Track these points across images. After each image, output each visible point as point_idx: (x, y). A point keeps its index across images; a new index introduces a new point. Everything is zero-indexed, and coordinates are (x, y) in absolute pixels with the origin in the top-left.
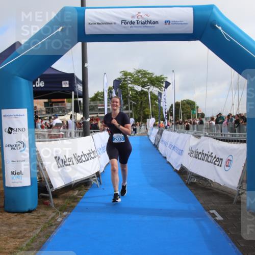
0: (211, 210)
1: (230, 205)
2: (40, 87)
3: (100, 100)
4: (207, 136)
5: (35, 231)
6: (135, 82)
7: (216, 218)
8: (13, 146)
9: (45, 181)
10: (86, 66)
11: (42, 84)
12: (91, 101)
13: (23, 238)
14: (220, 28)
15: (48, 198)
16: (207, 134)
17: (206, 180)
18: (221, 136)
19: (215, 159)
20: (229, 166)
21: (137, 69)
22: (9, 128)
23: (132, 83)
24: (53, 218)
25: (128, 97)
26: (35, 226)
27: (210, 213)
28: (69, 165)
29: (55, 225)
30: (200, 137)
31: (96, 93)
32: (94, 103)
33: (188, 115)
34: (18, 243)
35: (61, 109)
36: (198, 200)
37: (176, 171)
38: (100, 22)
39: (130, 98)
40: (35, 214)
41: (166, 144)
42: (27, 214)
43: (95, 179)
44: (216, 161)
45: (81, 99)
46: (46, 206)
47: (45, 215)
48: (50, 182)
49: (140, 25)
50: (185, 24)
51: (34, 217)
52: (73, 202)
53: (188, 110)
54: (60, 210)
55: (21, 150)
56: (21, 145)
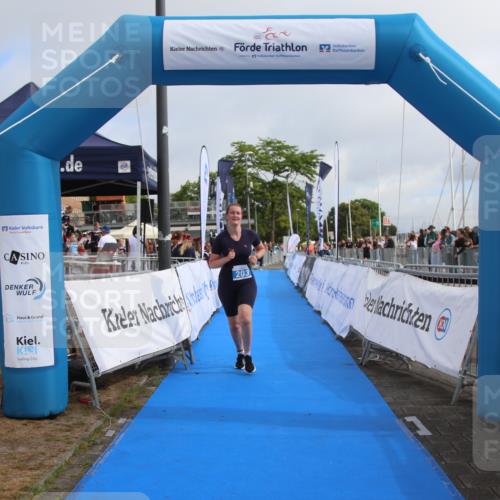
0: (406, 416)
1: (445, 407)
2: (75, 171)
3: (192, 199)
4: (401, 271)
5: (62, 454)
6: (260, 163)
7: (419, 432)
8: (21, 287)
9: (82, 357)
10: (164, 131)
11: (78, 167)
12: (173, 200)
13: (38, 468)
14: (427, 60)
15: (88, 390)
16: (402, 267)
17: (398, 356)
18: (428, 272)
19: (417, 317)
20: (444, 331)
21: (265, 137)
22: (13, 252)
23: (254, 166)
24: (98, 430)
25: (247, 193)
26: (62, 445)
27: (405, 421)
28: (131, 325)
29: (101, 443)
30: (387, 272)
31: (184, 184)
32: (180, 205)
33: (363, 230)
34: (28, 479)
35: (114, 216)
36: (383, 396)
37: (339, 338)
38: (192, 46)
39: (251, 196)
40: (62, 421)
41: (320, 285)
42: (46, 421)
43: (180, 353)
44: (418, 319)
45: (155, 197)
46: (85, 406)
47: (83, 424)
48: (92, 359)
49: (272, 52)
50: (359, 51)
51: (59, 427)
52: (138, 398)
53: (364, 219)
54: (112, 415)
55: (35, 295)
56: (37, 287)
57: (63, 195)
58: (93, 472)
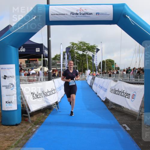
0: (123, 124)
1: (134, 121)
2: (23, 51)
3: (58, 59)
4: (121, 81)
5: (19, 136)
6: (79, 49)
7: (126, 129)
8: (7, 86)
9: (26, 107)
10: (50, 39)
12: (53, 60)
13: (12, 141)
14: (128, 17)
15: (27, 117)
16: (121, 79)
17: (120, 106)
18: (129, 81)
22: (5, 76)
23: (77, 50)
24: (30, 129)
26: (20, 133)
27: (122, 126)
28: (40, 97)
29: (31, 133)
30: (117, 81)
31: (56, 55)
32: (54, 61)
33: (110, 69)
34: (9, 144)
35: (35, 65)
36: (116, 118)
37: (103, 101)
39: (76, 58)
40: (20, 126)
41: (97, 85)
42: (15, 126)
43: (55, 106)
44: (126, 95)
45: (47, 59)
46: (26, 122)
47: (26, 127)
48: (28, 107)
49: (82, 15)
50: (108, 15)
51: (19, 128)
52: (42, 119)
53: (110, 65)
54: (35, 124)
55: (11, 88)
56: (12, 86)
57: (19, 59)
58: (29, 141)
